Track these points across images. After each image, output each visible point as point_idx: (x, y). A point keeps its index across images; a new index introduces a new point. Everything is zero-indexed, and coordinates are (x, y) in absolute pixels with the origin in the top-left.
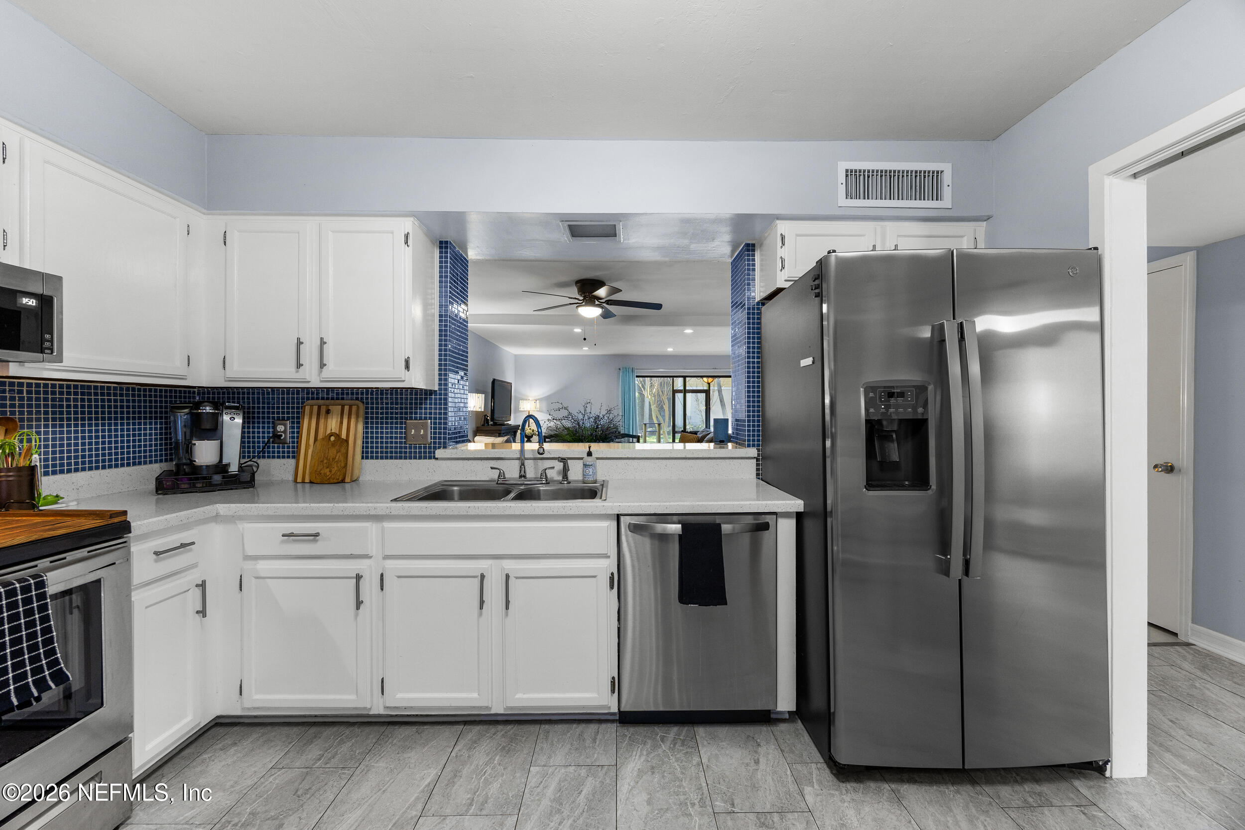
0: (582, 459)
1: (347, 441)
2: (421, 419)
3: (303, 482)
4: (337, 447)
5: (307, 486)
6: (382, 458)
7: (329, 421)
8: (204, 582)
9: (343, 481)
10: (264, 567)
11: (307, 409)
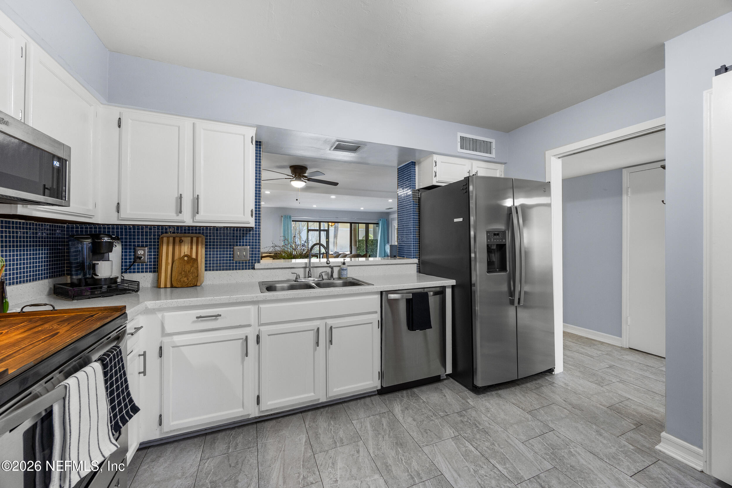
0: (340, 266)
1: (196, 260)
2: (243, 245)
3: (166, 287)
4: (191, 264)
5: (169, 290)
6: (217, 270)
7: (183, 247)
8: (145, 353)
9: (196, 286)
10: (177, 339)
11: (165, 239)
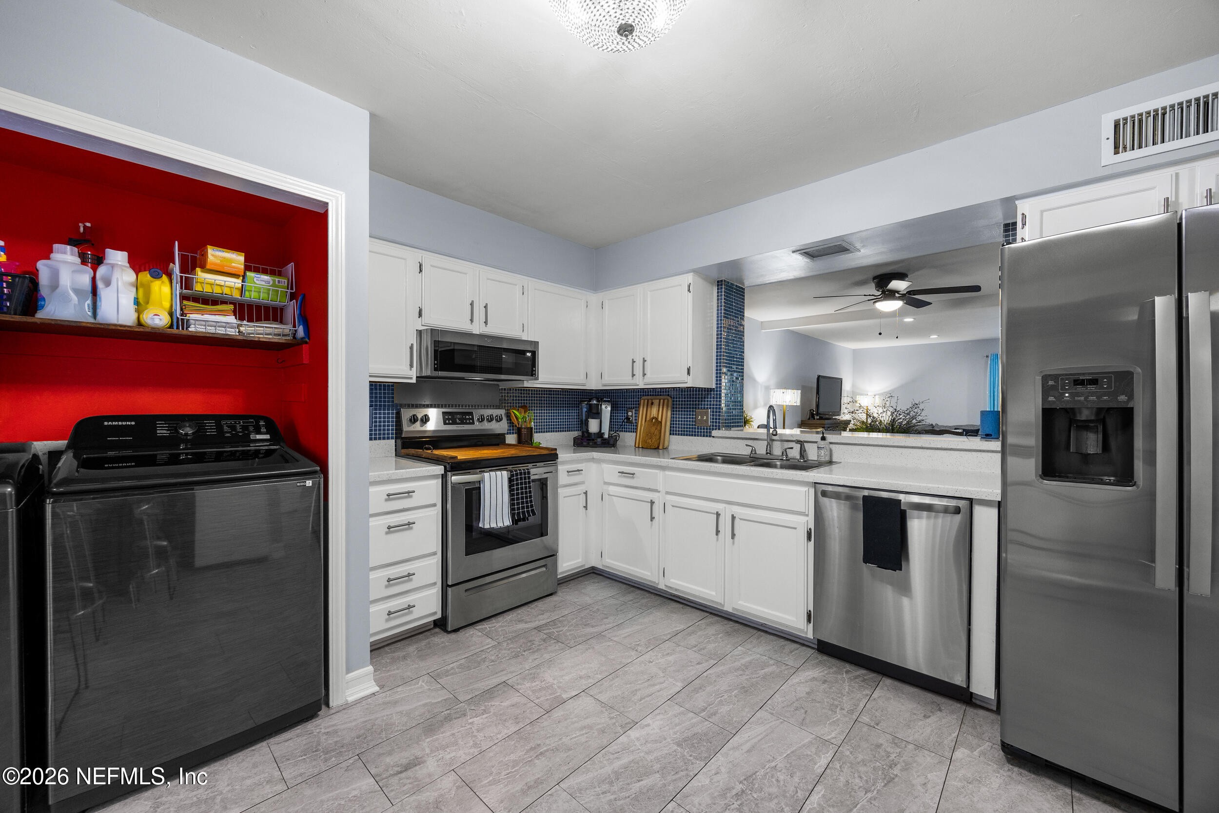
0: (816, 442)
1: (661, 422)
2: (704, 408)
3: (639, 447)
4: (656, 426)
5: (640, 449)
6: (681, 435)
7: (653, 409)
8: (586, 491)
9: (658, 448)
10: (612, 489)
11: (642, 401)
